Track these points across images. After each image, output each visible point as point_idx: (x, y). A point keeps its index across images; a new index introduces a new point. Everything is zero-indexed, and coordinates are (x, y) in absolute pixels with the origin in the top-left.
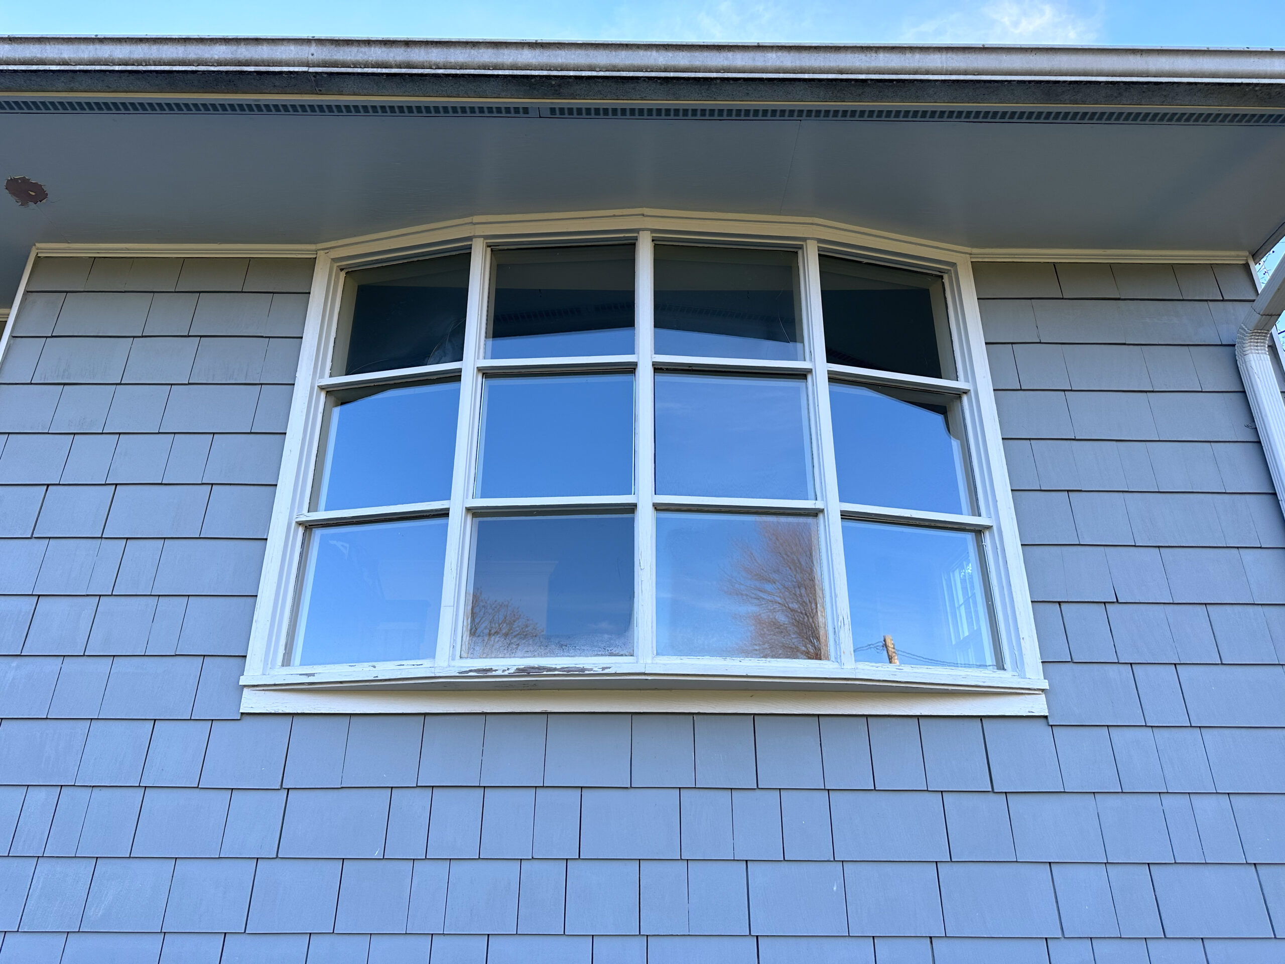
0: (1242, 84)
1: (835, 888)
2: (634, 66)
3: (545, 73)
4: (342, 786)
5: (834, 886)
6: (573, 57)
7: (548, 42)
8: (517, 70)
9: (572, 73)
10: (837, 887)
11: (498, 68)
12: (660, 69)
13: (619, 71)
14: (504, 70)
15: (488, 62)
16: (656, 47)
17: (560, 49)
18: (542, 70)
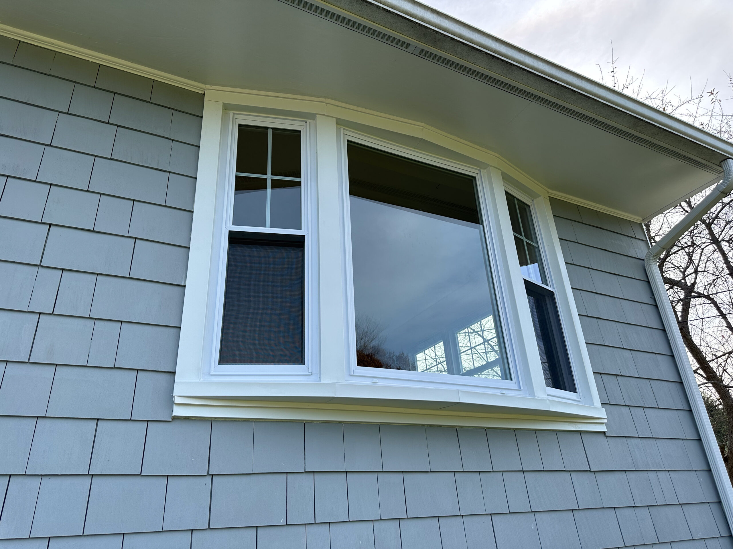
0: (698, 143)
1: (533, 528)
2: (481, 44)
3: (437, 30)
4: (253, 472)
5: (532, 526)
6: (452, 26)
7: (442, 12)
8: (422, 22)
9: (450, 35)
10: (534, 527)
11: (413, 16)
12: (492, 50)
13: (473, 43)
14: (416, 19)
15: (409, 11)
16: (492, 38)
17: (446, 19)
18: (435, 27)
